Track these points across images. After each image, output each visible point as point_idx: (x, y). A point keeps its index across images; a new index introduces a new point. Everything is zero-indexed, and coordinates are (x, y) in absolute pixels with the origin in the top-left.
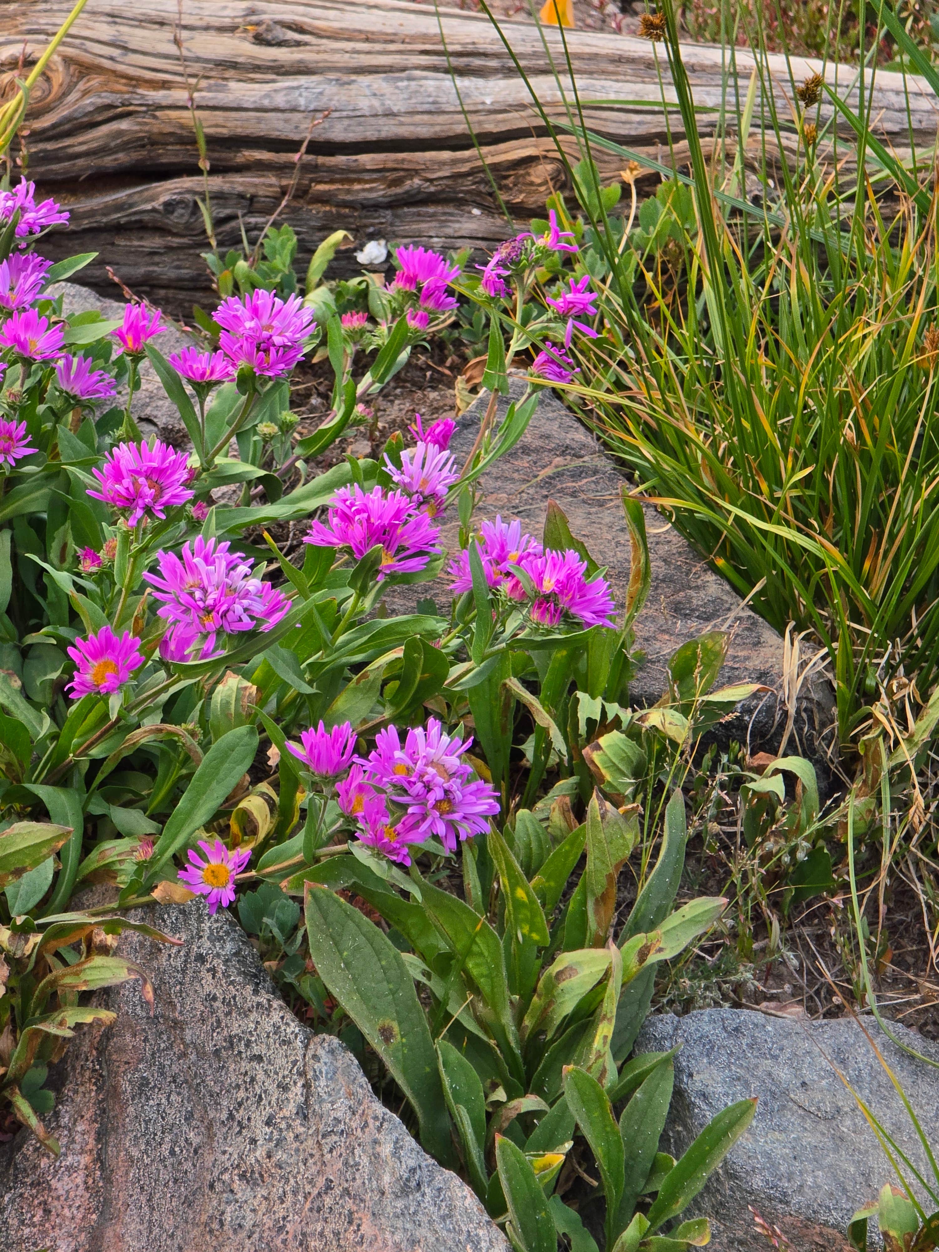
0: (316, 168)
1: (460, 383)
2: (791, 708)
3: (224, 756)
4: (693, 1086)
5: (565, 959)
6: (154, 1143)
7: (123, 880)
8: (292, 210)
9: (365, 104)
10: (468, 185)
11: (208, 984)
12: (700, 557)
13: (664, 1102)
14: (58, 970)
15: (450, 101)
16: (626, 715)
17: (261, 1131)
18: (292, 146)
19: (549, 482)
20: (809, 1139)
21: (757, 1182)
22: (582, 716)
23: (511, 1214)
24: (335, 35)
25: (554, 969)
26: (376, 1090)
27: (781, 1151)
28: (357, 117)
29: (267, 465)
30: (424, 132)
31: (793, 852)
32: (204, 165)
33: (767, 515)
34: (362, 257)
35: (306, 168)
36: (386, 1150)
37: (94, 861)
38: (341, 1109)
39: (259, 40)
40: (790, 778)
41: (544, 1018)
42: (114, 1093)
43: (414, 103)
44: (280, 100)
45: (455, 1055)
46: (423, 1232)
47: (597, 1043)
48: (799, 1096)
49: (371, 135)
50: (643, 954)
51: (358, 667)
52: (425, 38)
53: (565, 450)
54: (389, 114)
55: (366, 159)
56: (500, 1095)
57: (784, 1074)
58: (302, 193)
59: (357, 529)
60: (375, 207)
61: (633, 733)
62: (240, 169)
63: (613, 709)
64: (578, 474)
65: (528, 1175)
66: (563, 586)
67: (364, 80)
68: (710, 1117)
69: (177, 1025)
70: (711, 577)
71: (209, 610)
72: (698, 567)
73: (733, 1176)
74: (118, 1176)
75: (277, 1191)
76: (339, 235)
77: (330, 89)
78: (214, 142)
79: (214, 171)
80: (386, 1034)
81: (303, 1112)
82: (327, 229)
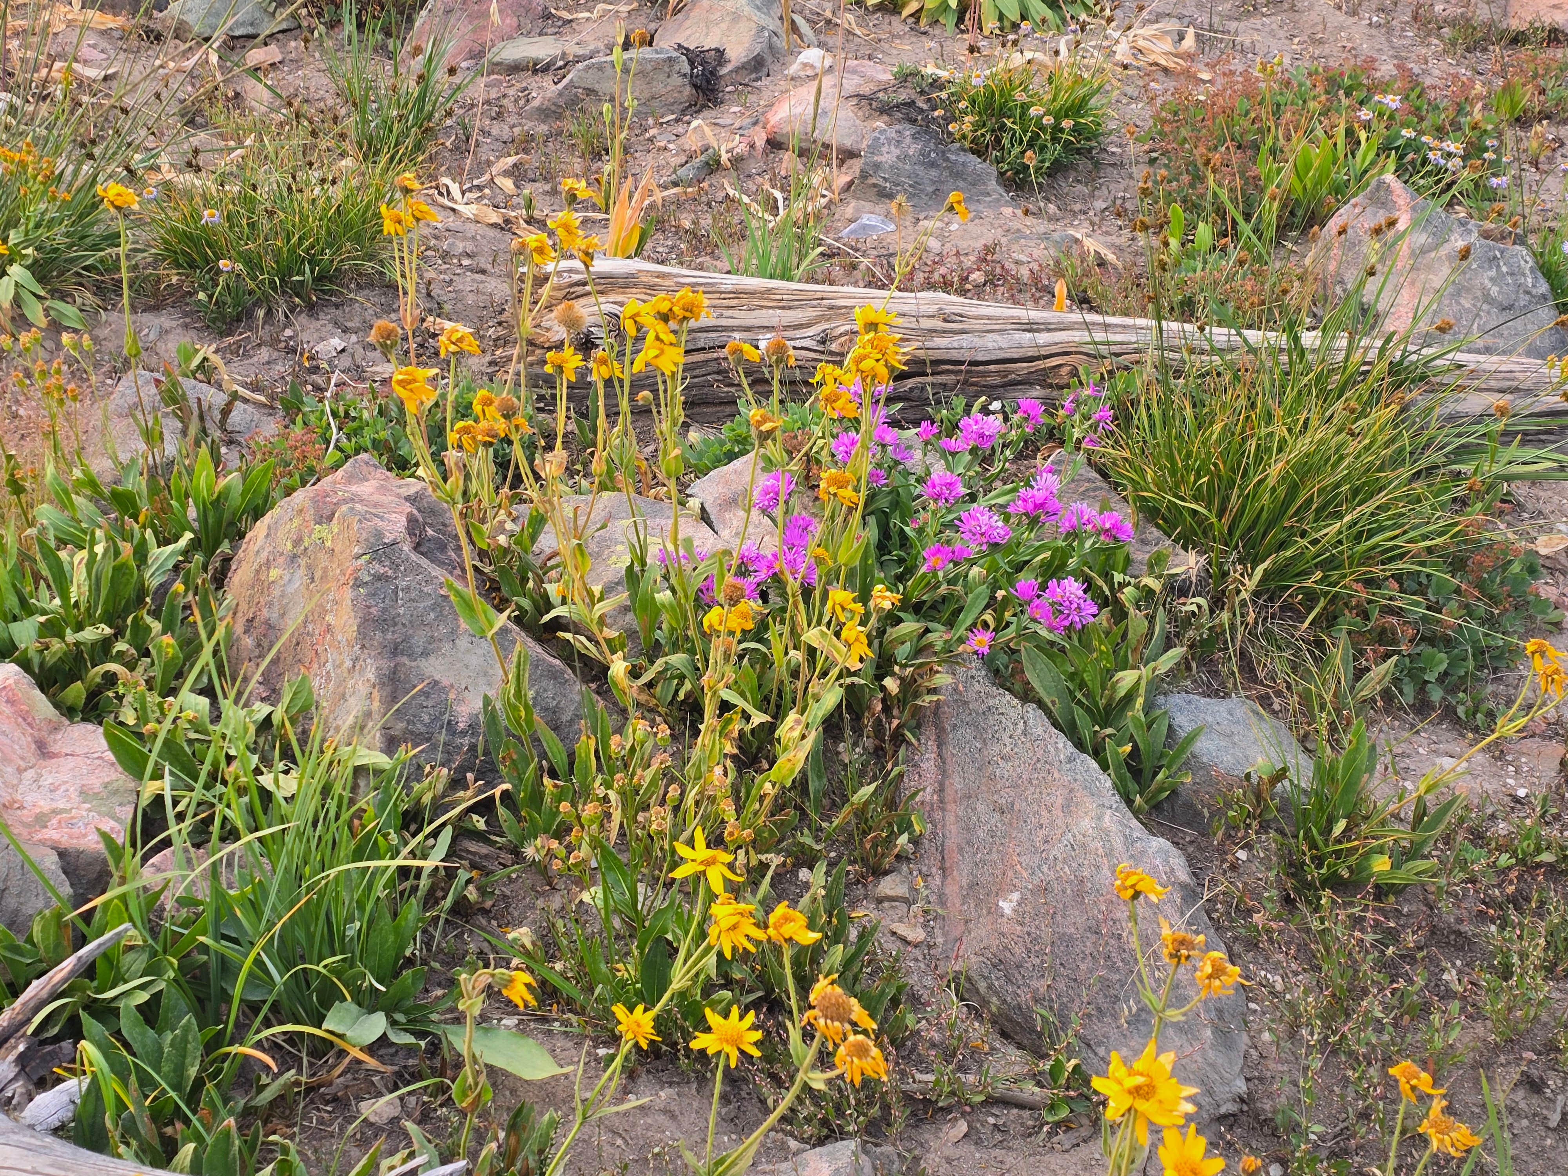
0: (971, 372)
1: (1039, 456)
2: (1194, 579)
3: (977, 597)
4: (1175, 723)
5: (1120, 674)
6: (961, 748)
7: (938, 648)
8: (962, 389)
9: (990, 345)
10: (1034, 376)
11: (977, 687)
12: (1149, 521)
13: (1165, 730)
14: (920, 681)
15: (1025, 343)
16: (1133, 581)
17: (1008, 741)
18: (962, 363)
19: (1083, 493)
20: (1223, 744)
21: (1205, 759)
22: (1116, 580)
23: (1111, 771)
24: (976, 318)
25: (1114, 679)
26: (1053, 724)
27: (1212, 748)
28: (987, 350)
29: (970, 488)
30: (1015, 356)
31: (1201, 635)
32: (929, 371)
33: (1183, 499)
34: (991, 408)
35: (968, 372)
36: (1061, 745)
37: (924, 641)
38: (1040, 731)
39: (945, 320)
40: (1199, 607)
41: (1111, 698)
42: (943, 729)
43: (1010, 344)
44: (956, 345)
45: (1081, 711)
46: (1078, 777)
47: (1137, 706)
48: (1217, 727)
49: (994, 358)
50: (1154, 671)
51: (1027, 562)
52: (1013, 317)
53: (1089, 480)
54: (1000, 349)
55: (992, 367)
56: (1097, 728)
57: (1210, 719)
58: (965, 382)
59: (1030, 505)
60: (997, 386)
61: (1136, 587)
62: (939, 373)
63: (1127, 578)
64: (1095, 489)
65: (1117, 754)
66: (1114, 526)
67: (990, 335)
68: (1183, 735)
69: (966, 703)
70: (1154, 529)
71: (982, 534)
72: (1149, 526)
73: (1194, 757)
74: (948, 761)
75: (1017, 762)
76: (983, 398)
77: (976, 339)
78: (932, 362)
79: (932, 374)
80: (1053, 703)
81: (1024, 733)
82: (977, 397)
